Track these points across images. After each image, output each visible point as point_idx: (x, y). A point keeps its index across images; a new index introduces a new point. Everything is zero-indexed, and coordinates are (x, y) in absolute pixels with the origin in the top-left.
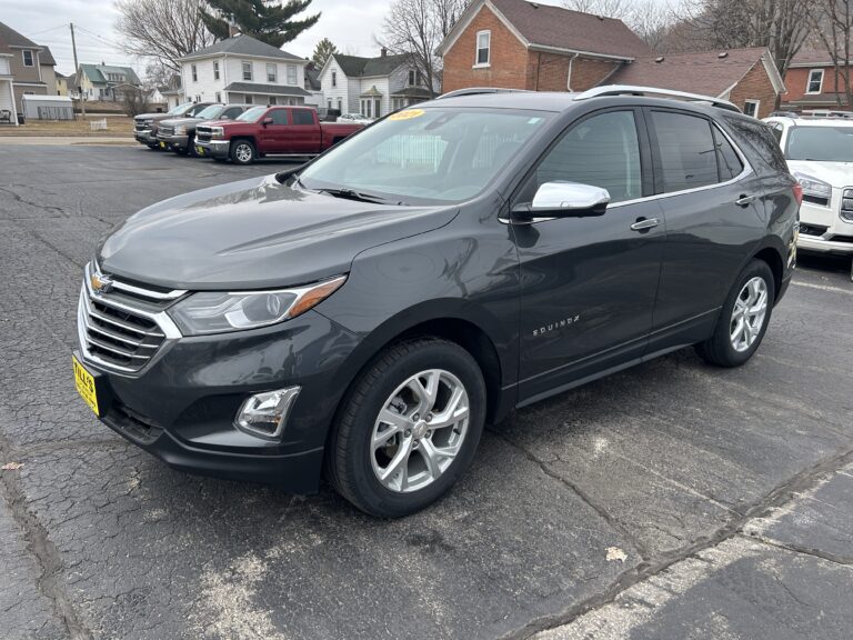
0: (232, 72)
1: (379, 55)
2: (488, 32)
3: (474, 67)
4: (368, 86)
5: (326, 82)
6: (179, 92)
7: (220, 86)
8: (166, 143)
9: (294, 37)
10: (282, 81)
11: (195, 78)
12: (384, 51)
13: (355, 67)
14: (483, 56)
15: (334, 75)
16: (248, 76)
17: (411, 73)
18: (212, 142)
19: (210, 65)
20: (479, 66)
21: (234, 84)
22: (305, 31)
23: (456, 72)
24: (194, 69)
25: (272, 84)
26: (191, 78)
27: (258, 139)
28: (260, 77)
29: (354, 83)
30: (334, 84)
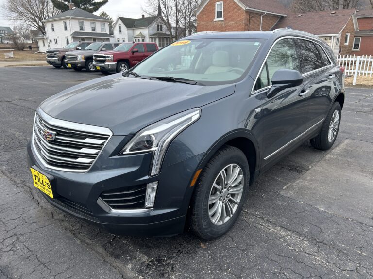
0: (74, 26)
1: (141, 17)
2: (222, 3)
3: (214, 20)
4: (137, 32)
5: (116, 31)
6: (45, 37)
7: (68, 34)
8: (72, 65)
9: (97, 9)
10: (99, 30)
11: (53, 30)
12: (143, 16)
13: (130, 23)
14: (219, 15)
15: (120, 27)
16: (82, 28)
17: (158, 26)
18: (107, 63)
19: (61, 24)
20: (217, 19)
21: (75, 32)
22: (102, 6)
23: (204, 23)
24: (53, 25)
25: (93, 32)
26: (51, 30)
27: (130, 60)
28: (88, 29)
29: (130, 31)
30: (120, 32)
